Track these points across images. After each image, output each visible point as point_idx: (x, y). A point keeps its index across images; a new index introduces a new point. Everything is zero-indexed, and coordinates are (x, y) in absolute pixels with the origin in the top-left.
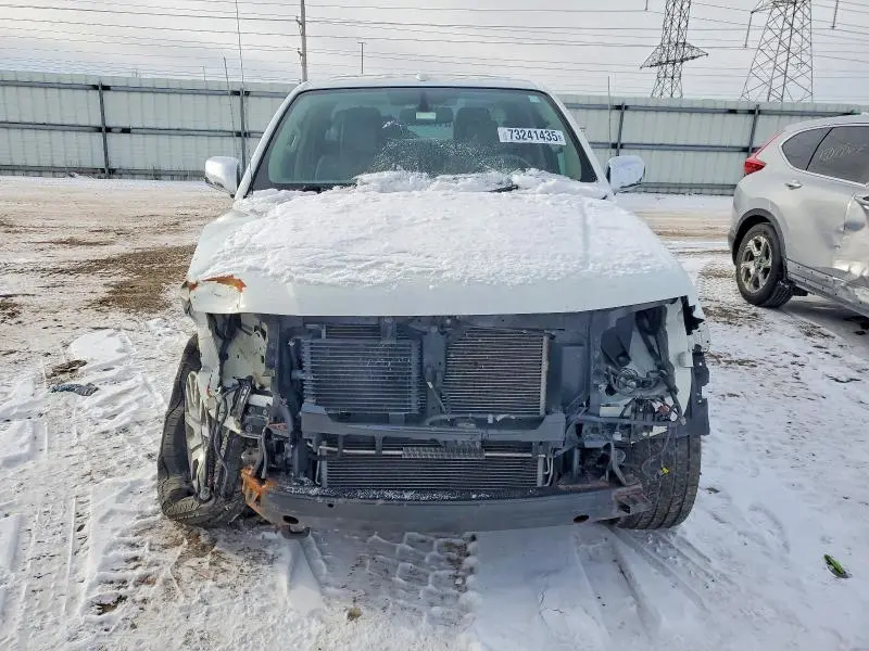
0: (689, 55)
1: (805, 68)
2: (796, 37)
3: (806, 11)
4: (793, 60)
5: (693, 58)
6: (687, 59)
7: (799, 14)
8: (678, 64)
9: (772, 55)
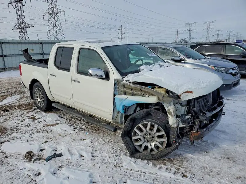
0: (28, 26)
1: (61, 31)
2: (57, 23)
3: (58, 17)
4: (58, 29)
5: (29, 27)
6: (27, 27)
7: (56, 17)
8: (25, 29)
9: (52, 27)
